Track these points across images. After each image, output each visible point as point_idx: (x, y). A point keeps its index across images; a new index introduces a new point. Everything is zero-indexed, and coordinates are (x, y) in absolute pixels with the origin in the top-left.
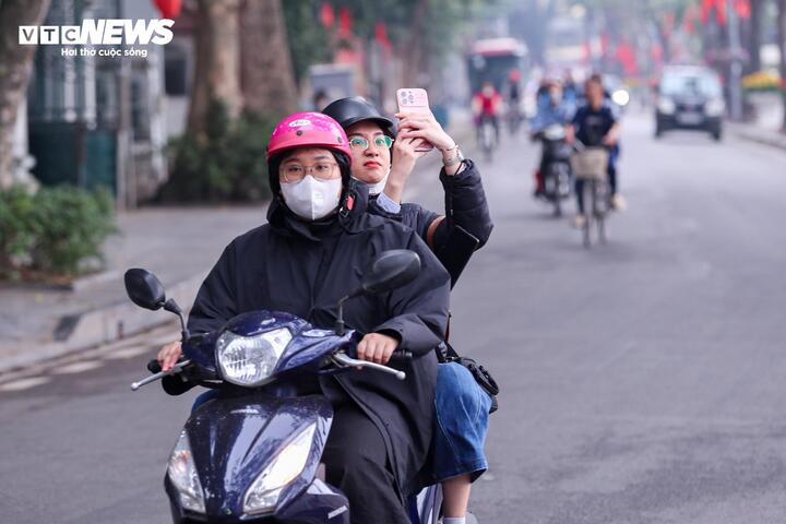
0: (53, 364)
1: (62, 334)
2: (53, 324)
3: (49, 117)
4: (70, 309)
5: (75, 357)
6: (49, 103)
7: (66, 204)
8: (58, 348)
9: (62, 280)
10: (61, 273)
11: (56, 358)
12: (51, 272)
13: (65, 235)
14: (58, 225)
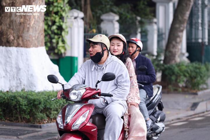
0: (190, 117)
1: (193, 109)
2: (191, 105)
3: (193, 41)
4: (196, 100)
5: (197, 116)
6: (193, 36)
7: (196, 68)
8: (192, 113)
9: (195, 92)
10: (194, 89)
11: (191, 116)
12: (191, 89)
13: (195, 78)
14: (193, 74)
